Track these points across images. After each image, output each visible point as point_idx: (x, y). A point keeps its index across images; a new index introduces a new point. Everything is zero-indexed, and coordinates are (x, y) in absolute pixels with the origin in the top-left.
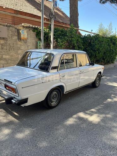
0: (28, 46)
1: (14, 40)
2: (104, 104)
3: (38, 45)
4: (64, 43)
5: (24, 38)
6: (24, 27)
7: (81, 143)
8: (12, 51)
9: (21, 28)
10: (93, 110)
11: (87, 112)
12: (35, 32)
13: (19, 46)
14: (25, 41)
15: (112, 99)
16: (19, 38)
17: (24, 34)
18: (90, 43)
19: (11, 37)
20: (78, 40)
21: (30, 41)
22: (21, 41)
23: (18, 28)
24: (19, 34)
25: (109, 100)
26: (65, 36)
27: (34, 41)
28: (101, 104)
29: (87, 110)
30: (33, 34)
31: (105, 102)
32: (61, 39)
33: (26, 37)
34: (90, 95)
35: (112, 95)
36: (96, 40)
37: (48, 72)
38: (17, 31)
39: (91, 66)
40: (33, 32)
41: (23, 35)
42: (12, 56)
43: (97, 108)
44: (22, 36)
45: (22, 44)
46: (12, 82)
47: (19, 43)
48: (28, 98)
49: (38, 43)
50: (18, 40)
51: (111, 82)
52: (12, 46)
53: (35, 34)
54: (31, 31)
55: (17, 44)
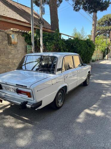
0: (18, 51)
1: (4, 44)
2: (101, 99)
3: (28, 49)
4: (52, 47)
5: (14, 42)
6: (13, 32)
7: (101, 137)
8: (3, 56)
9: (11, 32)
10: (94, 106)
11: (91, 108)
12: (24, 37)
13: (9, 50)
14: (15, 45)
15: (105, 94)
16: (10, 43)
17: (15, 38)
18: (72, 46)
19: (2, 42)
20: (62, 43)
21: (20, 45)
22: (12, 45)
23: (8, 33)
24: (9, 39)
25: (103, 96)
26: (52, 40)
27: (23, 45)
28: (99, 100)
29: (90, 107)
30: (22, 38)
31: (101, 98)
32: (49, 42)
33: (16, 41)
34: (85, 93)
35: (104, 91)
36: (76, 44)
37: (55, 74)
38: (7, 36)
39: (83, 66)
40: (22, 37)
41: (13, 39)
42: (3, 61)
43: (97, 104)
44: (13, 41)
45: (12, 48)
46: (26, 87)
47: (10, 47)
48: (42, 101)
49: (28, 47)
50: (8, 45)
51: (96, 80)
52: (3, 51)
53: (24, 38)
54: (20, 35)
55: (7, 49)
